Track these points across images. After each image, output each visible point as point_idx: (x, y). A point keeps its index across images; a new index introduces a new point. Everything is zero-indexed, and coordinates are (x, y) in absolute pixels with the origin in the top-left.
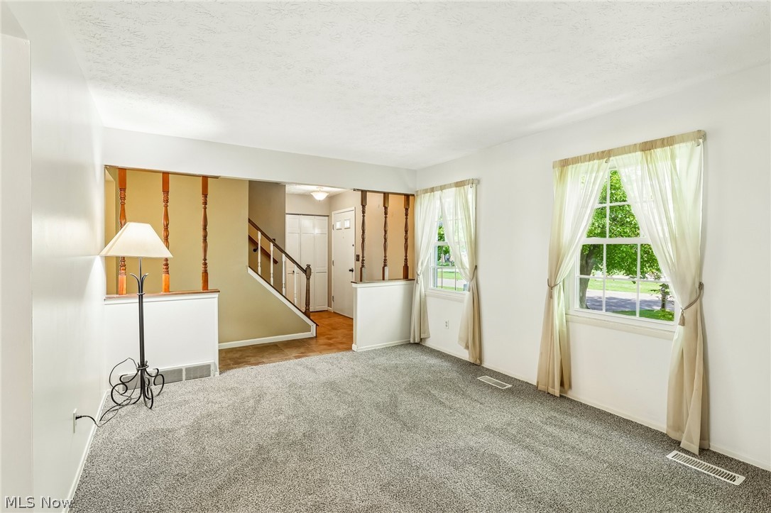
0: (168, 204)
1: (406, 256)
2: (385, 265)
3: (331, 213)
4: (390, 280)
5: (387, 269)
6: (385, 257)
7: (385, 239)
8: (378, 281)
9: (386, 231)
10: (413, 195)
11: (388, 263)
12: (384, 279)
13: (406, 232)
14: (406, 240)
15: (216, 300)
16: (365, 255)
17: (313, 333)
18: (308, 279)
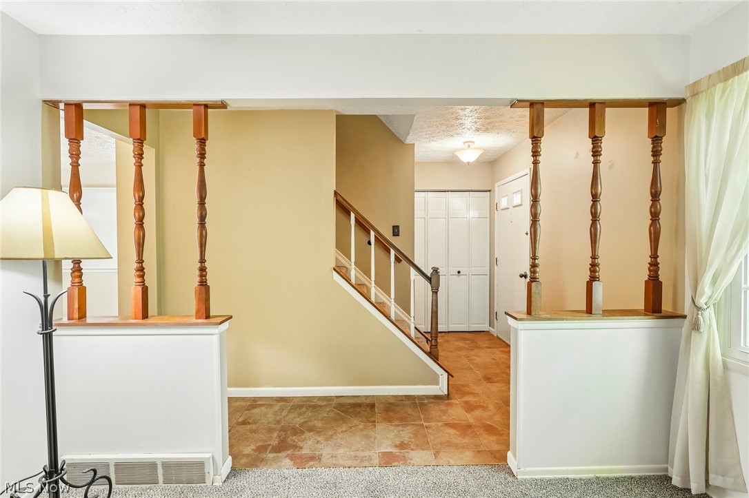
0: (143, 161)
1: (654, 256)
2: (593, 278)
3: (493, 185)
4: (609, 313)
5: (598, 287)
6: (594, 257)
7: (595, 217)
8: (574, 314)
9: (595, 197)
10: (679, 102)
11: (602, 273)
12: (589, 310)
13: (655, 196)
14: (655, 216)
15: (215, 339)
16: (539, 253)
17: (441, 388)
18: (435, 292)
